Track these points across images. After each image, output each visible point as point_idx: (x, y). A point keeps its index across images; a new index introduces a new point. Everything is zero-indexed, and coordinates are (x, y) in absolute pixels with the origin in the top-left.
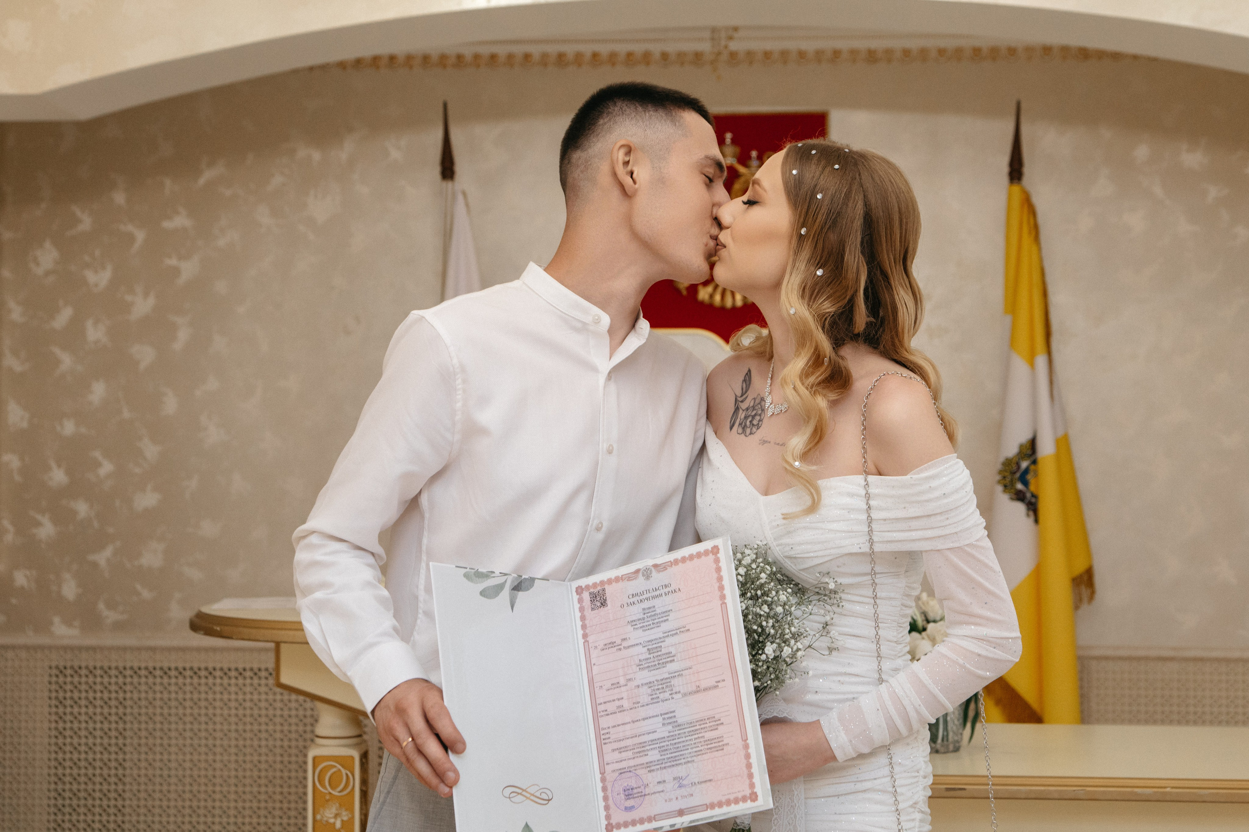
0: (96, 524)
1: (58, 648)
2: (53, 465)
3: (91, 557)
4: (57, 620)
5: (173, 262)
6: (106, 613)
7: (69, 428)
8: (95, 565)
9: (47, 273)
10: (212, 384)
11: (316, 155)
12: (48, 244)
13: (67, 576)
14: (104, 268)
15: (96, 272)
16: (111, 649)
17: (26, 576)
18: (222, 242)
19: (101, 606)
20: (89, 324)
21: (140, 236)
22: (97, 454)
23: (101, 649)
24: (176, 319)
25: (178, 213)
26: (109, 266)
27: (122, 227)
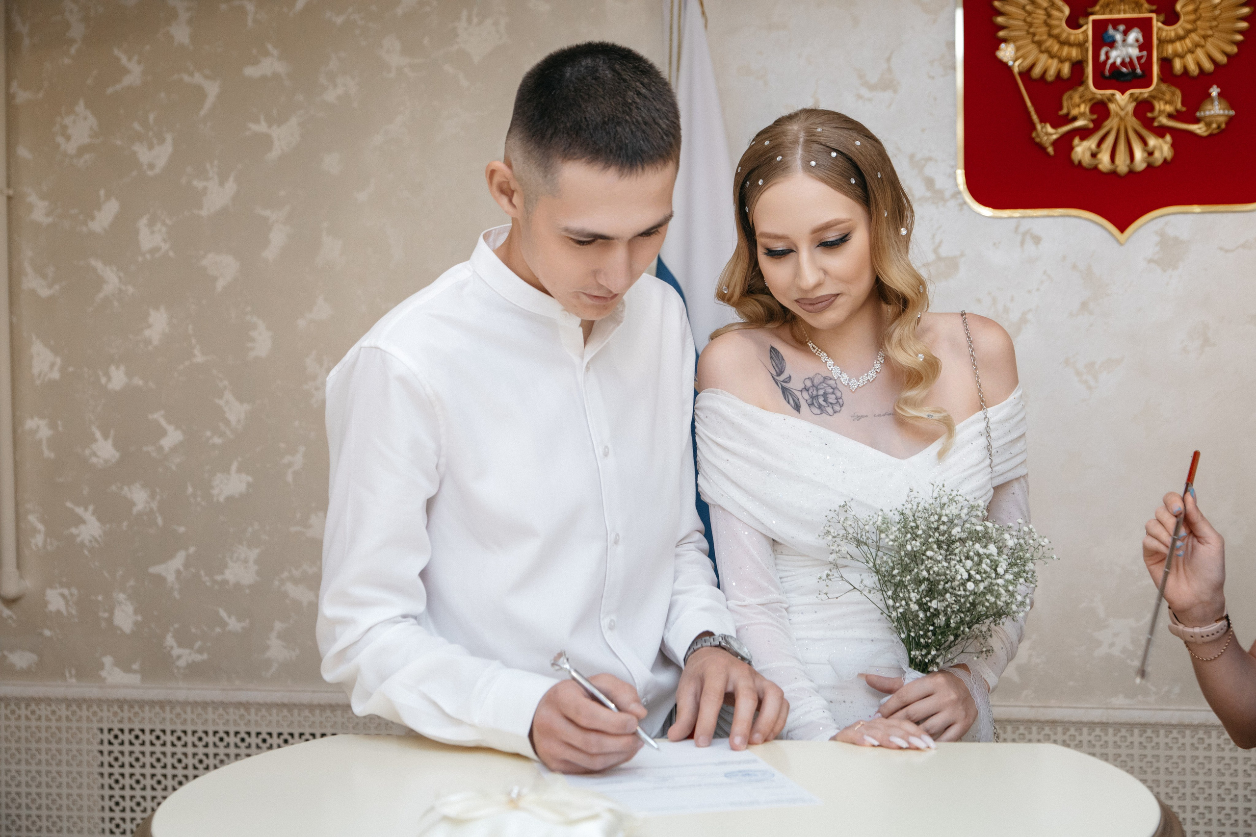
0: (160, 521)
1: (110, 702)
2: (98, 435)
3: (153, 570)
4: (108, 660)
5: (261, 127)
6: (176, 651)
7: (118, 378)
8: (160, 579)
9: (82, 150)
10: (322, 310)
12: (81, 107)
13: (122, 596)
14: (162, 141)
15: (151, 147)
16: (185, 704)
17: (63, 596)
18: (330, 96)
19: (170, 641)
20: (143, 222)
21: (212, 89)
22: (158, 416)
23: (172, 704)
24: (267, 213)
25: (267, 54)
26: (169, 138)
27: (186, 78)
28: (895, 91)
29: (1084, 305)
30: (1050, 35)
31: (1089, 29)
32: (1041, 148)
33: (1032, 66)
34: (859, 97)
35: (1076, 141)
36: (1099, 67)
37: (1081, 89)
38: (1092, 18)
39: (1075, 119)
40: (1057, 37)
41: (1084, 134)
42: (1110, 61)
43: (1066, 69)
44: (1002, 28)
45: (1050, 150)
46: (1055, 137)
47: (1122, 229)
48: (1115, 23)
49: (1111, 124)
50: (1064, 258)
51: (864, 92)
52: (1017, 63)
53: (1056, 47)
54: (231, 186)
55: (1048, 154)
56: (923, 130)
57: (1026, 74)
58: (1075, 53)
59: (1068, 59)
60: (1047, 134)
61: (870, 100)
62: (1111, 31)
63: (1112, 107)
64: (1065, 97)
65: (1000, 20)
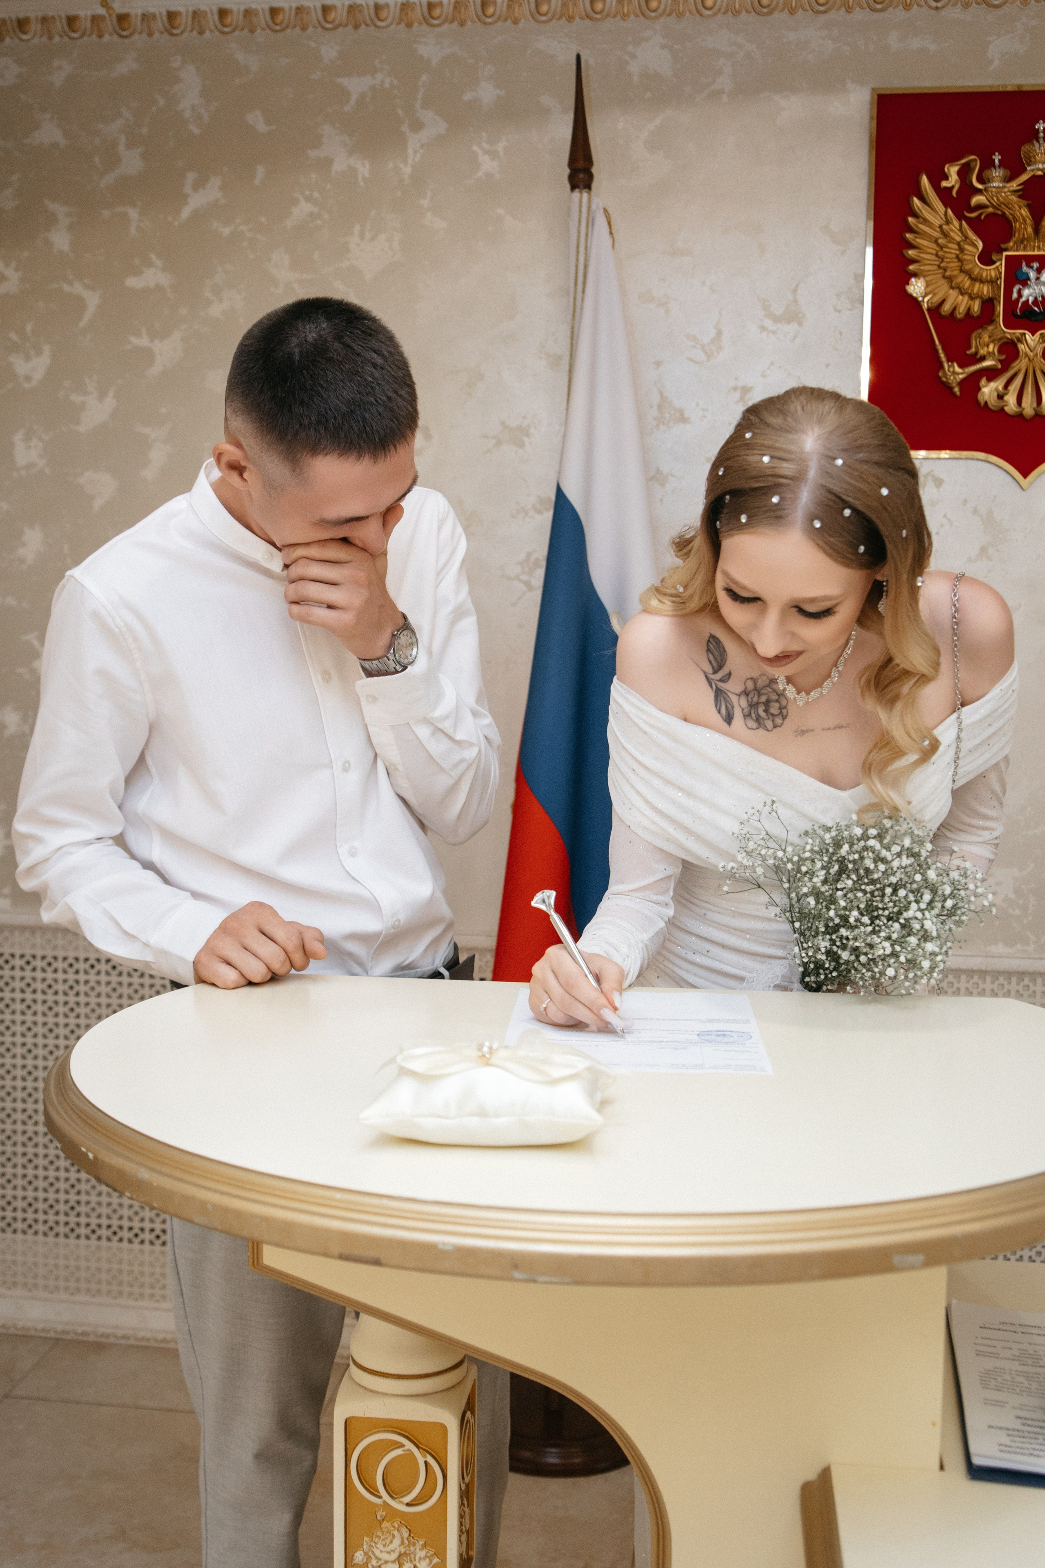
5: (143, 341)
11: (364, 169)
14: (39, 353)
15: (28, 358)
18: (216, 310)
20: (18, 437)
21: (93, 300)
23: (42, 930)
24: (146, 431)
25: (149, 264)
26: (47, 349)
27: (66, 288)
28: (800, 324)
29: (983, 550)
30: (961, 271)
31: (1001, 265)
32: (948, 388)
33: (943, 302)
34: (763, 328)
35: (983, 381)
36: (1010, 304)
37: (990, 328)
38: (1005, 254)
39: (983, 358)
40: (968, 274)
41: (992, 374)
42: (1023, 299)
43: (976, 307)
44: (913, 261)
45: (957, 390)
46: (961, 377)
47: (1025, 475)
48: (1029, 260)
49: (1021, 364)
50: (965, 501)
51: (768, 323)
52: (926, 299)
53: (967, 283)
54: (110, 402)
55: (954, 394)
56: (827, 366)
57: (935, 311)
58: (986, 290)
59: (978, 296)
60: (954, 373)
61: (774, 332)
62: (1025, 268)
63: (1021, 347)
64: (974, 335)
65: (911, 253)
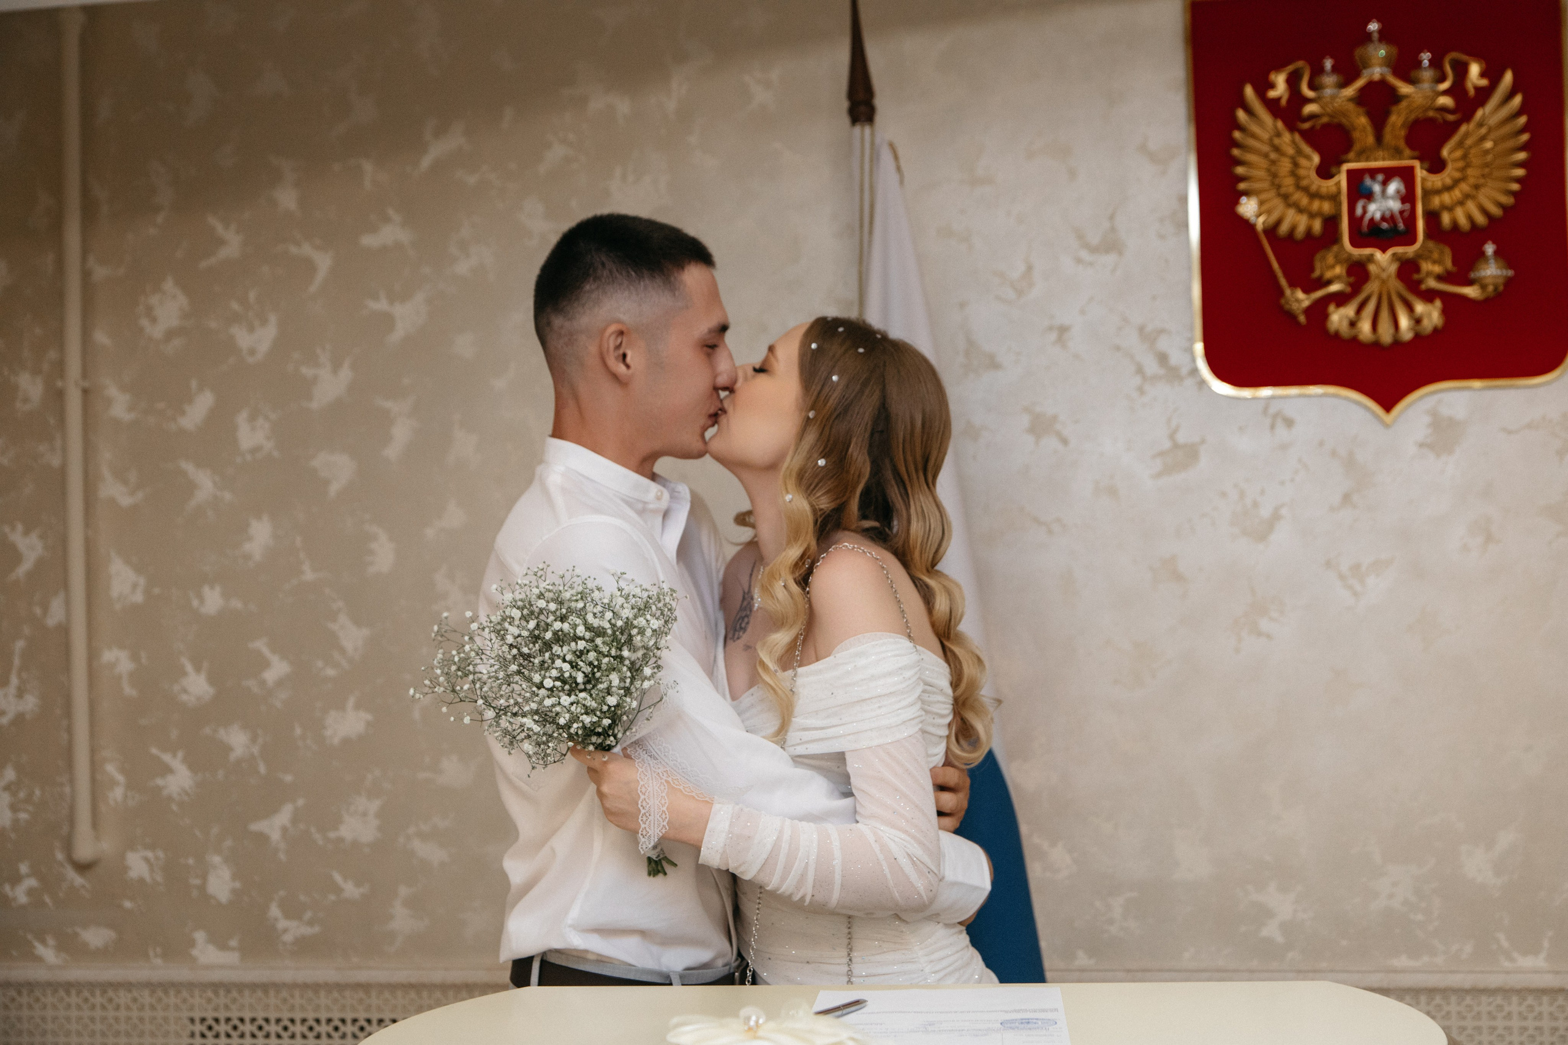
0: (262, 769)
1: (204, 986)
2: (189, 668)
3: (255, 827)
4: (200, 936)
5: (381, 305)
6: (282, 924)
7: (212, 600)
8: (262, 838)
9: (170, 335)
10: (454, 516)
11: (623, 106)
12: (169, 285)
13: (217, 859)
14: (264, 322)
15: (251, 329)
16: (294, 986)
17: (147, 860)
18: (463, 268)
19: (275, 911)
20: (242, 418)
21: (324, 262)
22: (260, 645)
23: (277, 987)
24: (389, 404)
25: (387, 220)
26: (273, 319)
27: (293, 249)
28: (1120, 253)
29: (1346, 498)
30: (1298, 187)
31: (1342, 179)
32: (1291, 316)
33: (1278, 223)
34: (1079, 261)
35: (1332, 308)
36: (1355, 222)
37: (1335, 248)
38: (1346, 167)
39: (1329, 282)
40: (1306, 190)
41: (1340, 299)
42: (1368, 216)
43: (1317, 226)
44: (1242, 179)
45: (1302, 319)
46: (1306, 303)
47: (1388, 406)
48: (1373, 173)
49: (1372, 287)
50: (1321, 444)
51: (1084, 254)
52: (1261, 220)
53: (1305, 201)
54: (346, 374)
55: (1298, 323)
56: (1154, 298)
57: (1271, 231)
58: (1327, 207)
59: (1319, 214)
60: (1298, 301)
61: (1091, 264)
62: (1368, 181)
63: (1372, 268)
64: (1318, 256)
65: (1240, 170)
